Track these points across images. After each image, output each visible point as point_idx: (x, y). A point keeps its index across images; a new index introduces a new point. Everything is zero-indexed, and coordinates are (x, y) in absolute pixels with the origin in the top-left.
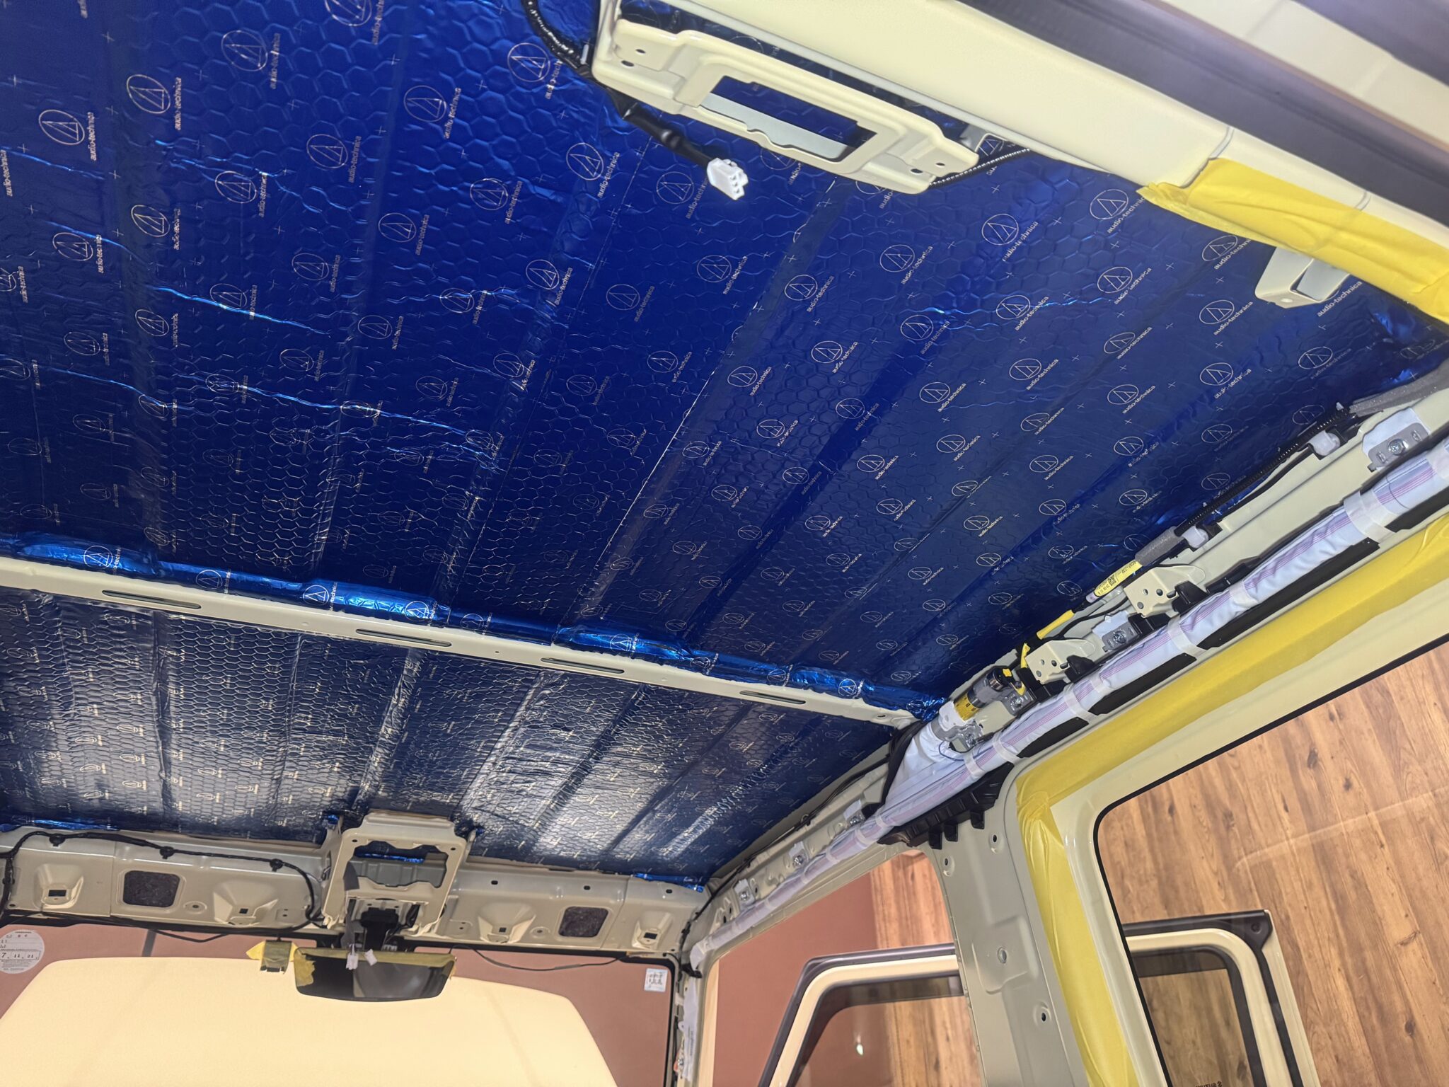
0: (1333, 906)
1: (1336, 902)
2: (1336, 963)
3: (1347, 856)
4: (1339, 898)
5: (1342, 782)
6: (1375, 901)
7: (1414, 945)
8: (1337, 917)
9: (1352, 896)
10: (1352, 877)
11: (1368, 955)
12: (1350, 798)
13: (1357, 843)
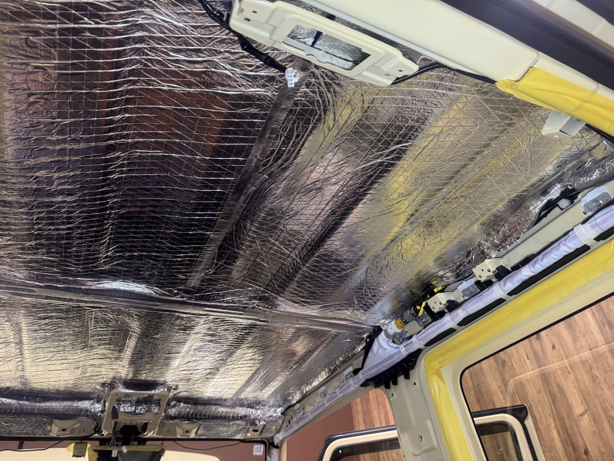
0: (550, 400)
1: (552, 398)
2: (553, 425)
3: (555, 377)
4: (553, 396)
5: (551, 346)
6: (568, 396)
7: (586, 416)
8: (552, 405)
9: (558, 395)
10: (558, 387)
11: (566, 421)
12: (555, 353)
13: (559, 372)
